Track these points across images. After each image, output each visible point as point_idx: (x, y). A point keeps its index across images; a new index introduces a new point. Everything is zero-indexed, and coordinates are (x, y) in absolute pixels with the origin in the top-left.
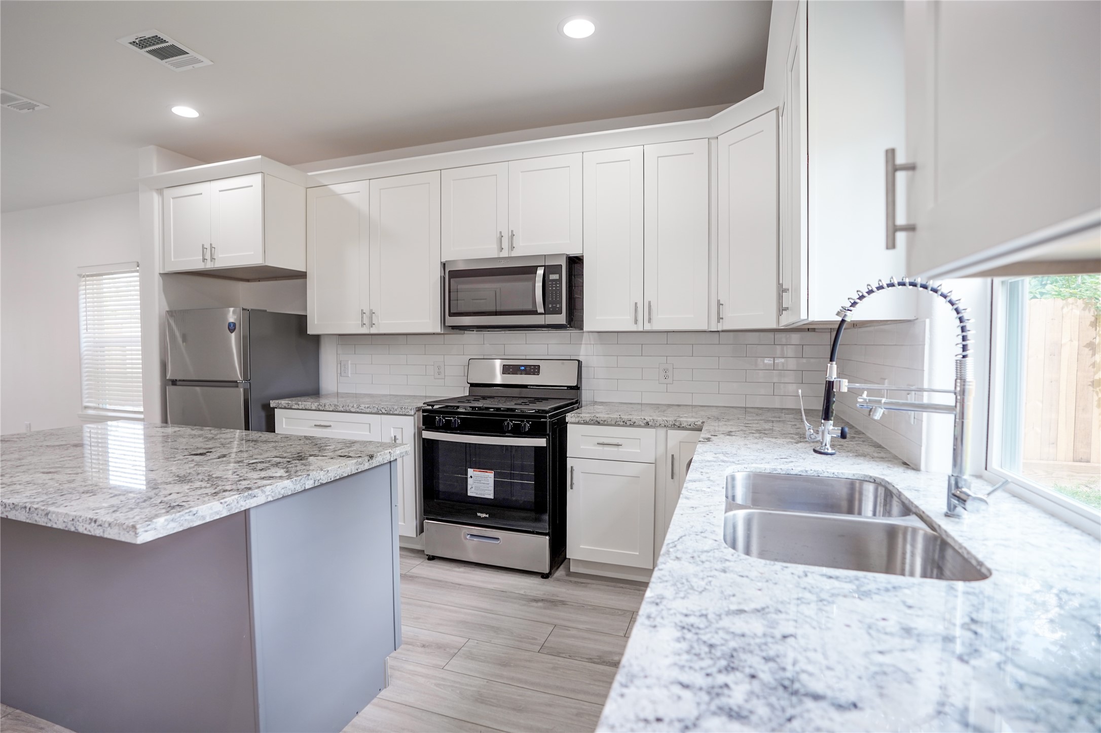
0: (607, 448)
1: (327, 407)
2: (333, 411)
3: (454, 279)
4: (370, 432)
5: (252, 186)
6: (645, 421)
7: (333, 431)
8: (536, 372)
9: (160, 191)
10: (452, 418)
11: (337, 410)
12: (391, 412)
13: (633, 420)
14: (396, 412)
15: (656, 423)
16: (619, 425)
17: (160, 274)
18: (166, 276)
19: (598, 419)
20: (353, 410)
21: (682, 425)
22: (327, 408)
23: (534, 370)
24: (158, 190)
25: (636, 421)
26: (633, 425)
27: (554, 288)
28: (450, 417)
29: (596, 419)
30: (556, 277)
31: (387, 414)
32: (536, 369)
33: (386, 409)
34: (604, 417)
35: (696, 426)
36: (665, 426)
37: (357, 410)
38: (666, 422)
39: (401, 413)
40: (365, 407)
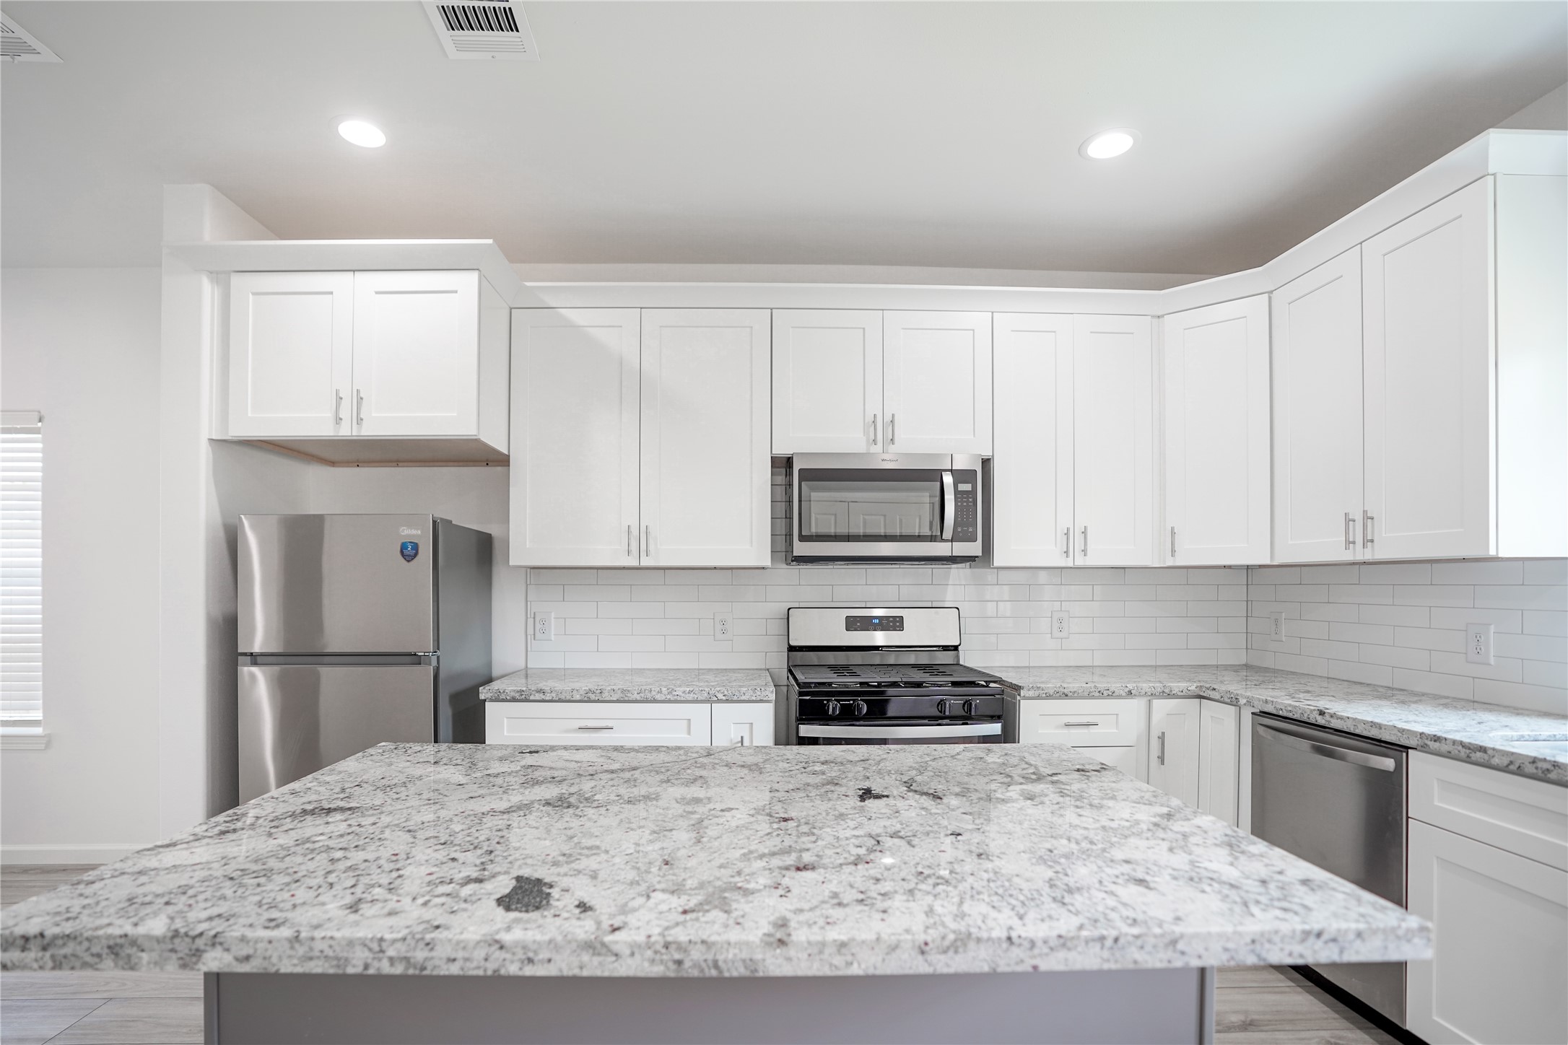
0: (1074, 731)
1: (607, 694)
2: (618, 701)
3: (807, 482)
4: (689, 733)
5: (456, 292)
6: (1127, 690)
7: (613, 735)
8: (898, 627)
9: (221, 278)
10: (851, 702)
11: (626, 699)
12: (735, 698)
13: (1112, 689)
14: (743, 698)
15: (1140, 690)
16: (1093, 697)
17: (211, 440)
18: (224, 445)
19: (1066, 691)
20: (659, 697)
21: (1173, 692)
22: (606, 696)
23: (895, 624)
24: (211, 273)
25: (1116, 690)
26: (1112, 695)
27: (965, 504)
28: (849, 700)
29: (1063, 690)
30: (967, 487)
31: (727, 701)
32: (898, 622)
33: (726, 693)
34: (1073, 687)
35: (1189, 692)
36: (1152, 694)
37: (669, 697)
38: (1153, 689)
39: (754, 698)
40: (684, 692)
